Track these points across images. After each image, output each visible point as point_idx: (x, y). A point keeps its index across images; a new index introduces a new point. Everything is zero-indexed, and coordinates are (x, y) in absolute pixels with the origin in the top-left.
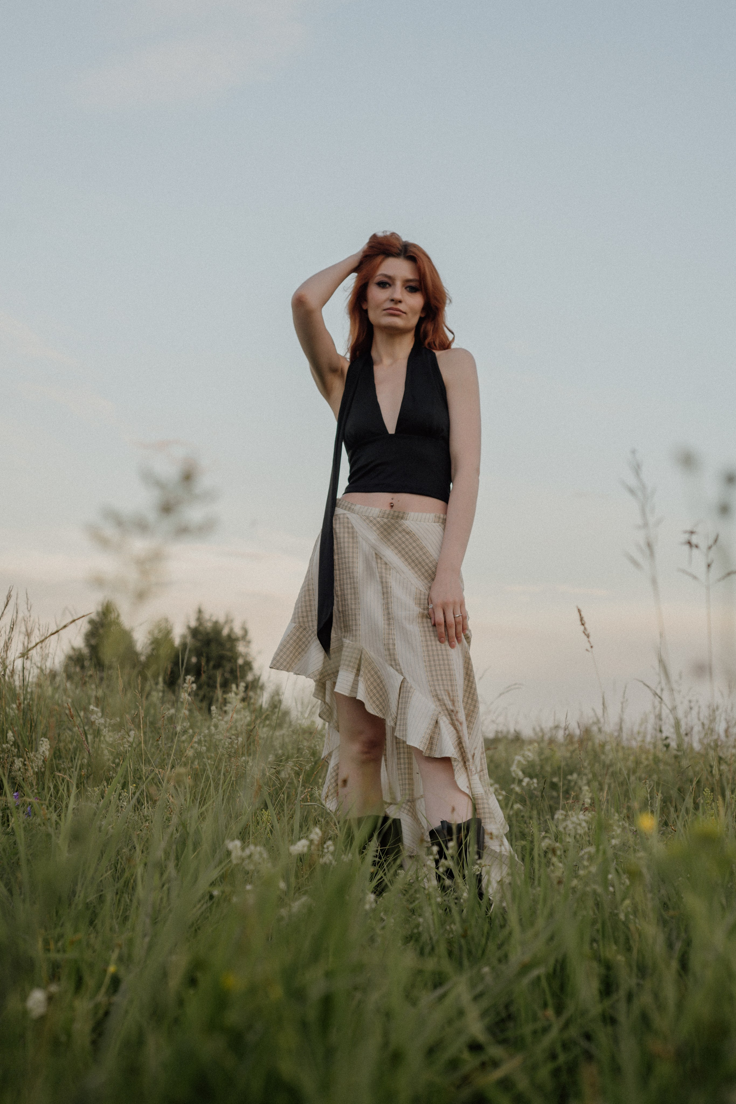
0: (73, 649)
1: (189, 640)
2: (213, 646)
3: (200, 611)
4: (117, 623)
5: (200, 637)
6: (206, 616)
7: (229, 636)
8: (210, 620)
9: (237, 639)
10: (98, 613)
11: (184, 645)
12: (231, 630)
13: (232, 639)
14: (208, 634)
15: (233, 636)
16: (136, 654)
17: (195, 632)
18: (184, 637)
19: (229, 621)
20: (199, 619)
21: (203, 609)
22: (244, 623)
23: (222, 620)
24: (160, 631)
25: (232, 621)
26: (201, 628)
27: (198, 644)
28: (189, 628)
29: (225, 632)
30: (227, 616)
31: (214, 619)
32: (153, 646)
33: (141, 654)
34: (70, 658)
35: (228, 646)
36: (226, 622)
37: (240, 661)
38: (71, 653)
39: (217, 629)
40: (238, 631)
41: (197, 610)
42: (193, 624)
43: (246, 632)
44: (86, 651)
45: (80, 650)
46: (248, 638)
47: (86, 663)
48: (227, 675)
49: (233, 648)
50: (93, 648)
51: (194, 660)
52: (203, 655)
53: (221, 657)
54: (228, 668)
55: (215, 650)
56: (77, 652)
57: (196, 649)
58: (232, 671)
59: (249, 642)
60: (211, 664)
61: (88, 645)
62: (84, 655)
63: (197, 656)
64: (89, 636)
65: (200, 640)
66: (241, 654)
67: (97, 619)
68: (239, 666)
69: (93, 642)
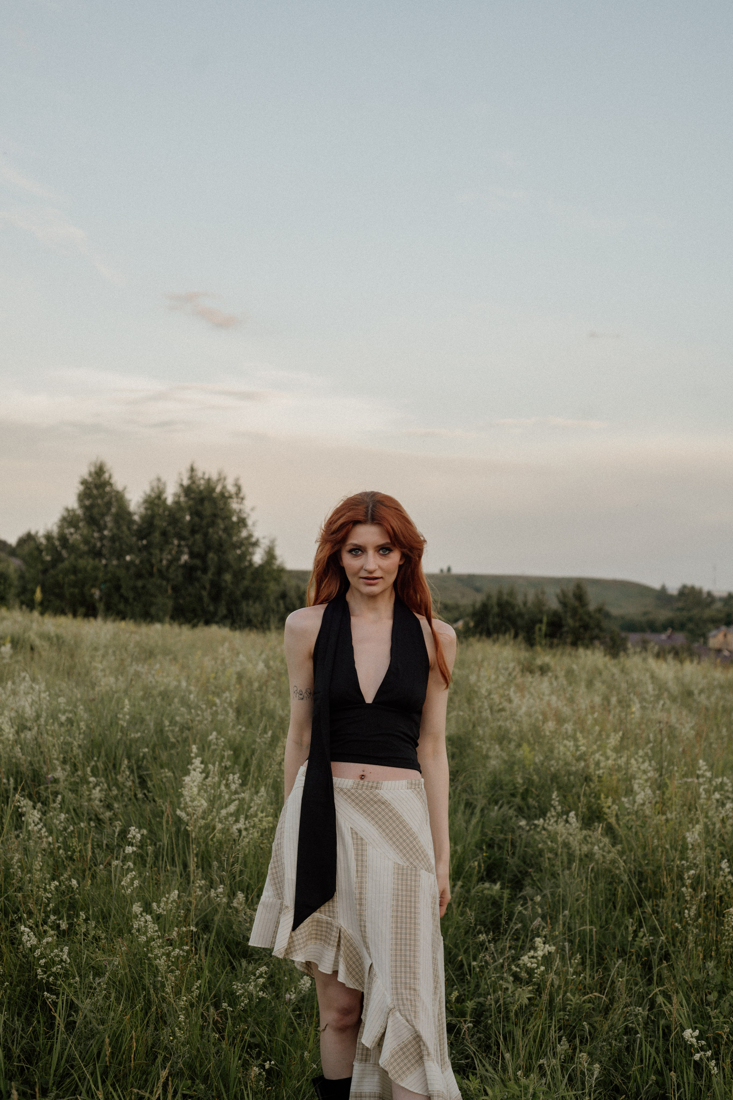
0: (67, 510)
1: (182, 499)
2: (206, 504)
3: (192, 470)
4: (108, 483)
5: (193, 495)
6: (199, 474)
7: (222, 494)
8: (202, 478)
9: (230, 497)
10: (90, 474)
11: (177, 503)
12: (224, 487)
13: (225, 497)
14: (201, 492)
15: (227, 494)
16: (130, 514)
17: (188, 491)
18: (176, 495)
19: (222, 479)
20: (191, 478)
21: (196, 466)
22: (237, 480)
23: (215, 477)
24: (152, 490)
25: (225, 479)
26: (194, 486)
27: (191, 502)
28: (182, 485)
29: (218, 489)
30: (220, 474)
31: (206, 477)
32: (146, 505)
33: (135, 514)
34: (64, 519)
35: (221, 504)
36: (219, 480)
37: (235, 519)
38: (65, 514)
39: (210, 488)
40: (231, 489)
41: (188, 467)
42: (186, 482)
43: (239, 489)
44: (80, 512)
45: (73, 510)
46: (241, 495)
47: (81, 524)
48: (221, 533)
49: (226, 504)
50: (87, 509)
51: (188, 518)
52: (196, 513)
53: (215, 515)
54: (222, 526)
55: (207, 509)
56: (71, 513)
57: (190, 508)
58: (226, 530)
59: (242, 499)
60: (204, 523)
61: (82, 506)
62: (79, 516)
63: (191, 515)
64: (82, 497)
65: (193, 499)
66: (235, 511)
67: (90, 479)
68: (233, 523)
69: (87, 503)
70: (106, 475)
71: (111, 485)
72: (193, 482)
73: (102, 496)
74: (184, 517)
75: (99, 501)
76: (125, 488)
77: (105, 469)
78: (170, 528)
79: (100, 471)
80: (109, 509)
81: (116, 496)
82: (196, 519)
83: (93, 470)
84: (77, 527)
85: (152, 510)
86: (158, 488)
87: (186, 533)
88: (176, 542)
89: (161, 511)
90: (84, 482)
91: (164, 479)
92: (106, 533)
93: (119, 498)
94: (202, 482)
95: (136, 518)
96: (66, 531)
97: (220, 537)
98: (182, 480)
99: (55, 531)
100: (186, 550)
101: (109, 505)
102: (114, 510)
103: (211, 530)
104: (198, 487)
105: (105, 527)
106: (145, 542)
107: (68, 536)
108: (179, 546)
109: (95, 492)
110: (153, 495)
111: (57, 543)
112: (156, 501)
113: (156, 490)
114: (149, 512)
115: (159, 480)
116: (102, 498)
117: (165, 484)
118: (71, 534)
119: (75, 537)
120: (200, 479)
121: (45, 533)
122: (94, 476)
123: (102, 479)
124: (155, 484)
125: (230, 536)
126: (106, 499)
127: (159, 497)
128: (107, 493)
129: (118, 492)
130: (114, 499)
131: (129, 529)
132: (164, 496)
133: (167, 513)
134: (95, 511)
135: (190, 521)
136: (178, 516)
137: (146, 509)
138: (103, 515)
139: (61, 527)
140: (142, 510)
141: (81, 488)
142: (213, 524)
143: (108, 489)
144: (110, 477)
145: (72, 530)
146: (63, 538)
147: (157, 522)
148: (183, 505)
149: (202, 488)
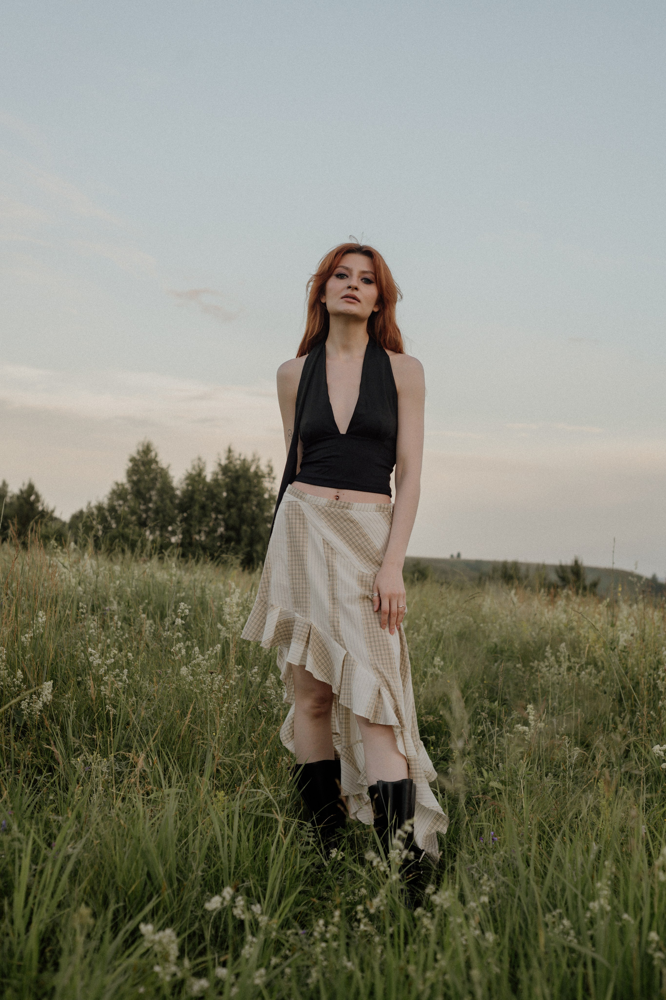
0: (117, 484)
1: (220, 477)
2: (242, 482)
3: (230, 451)
4: (154, 461)
5: (230, 474)
6: (236, 455)
7: (256, 473)
8: (239, 458)
9: (263, 476)
10: (138, 453)
11: (216, 480)
12: (258, 467)
13: (258, 476)
14: (237, 471)
15: (260, 474)
16: (172, 489)
17: (225, 470)
18: (214, 473)
19: (256, 460)
20: (228, 458)
21: (232, 448)
22: (270, 461)
23: (249, 458)
24: (194, 468)
25: (259, 460)
26: (231, 466)
27: (228, 480)
28: (220, 465)
29: (253, 469)
30: (254, 456)
31: (242, 458)
32: (188, 481)
33: (178, 489)
34: (114, 492)
35: (255, 483)
36: (253, 461)
37: (266, 496)
38: (115, 487)
39: (245, 467)
40: (264, 469)
41: (227, 449)
42: (224, 462)
43: (271, 469)
44: (128, 486)
45: (122, 485)
46: (273, 475)
47: (129, 497)
48: (254, 508)
49: (260, 483)
50: (135, 484)
51: (225, 494)
52: (232, 490)
53: (249, 492)
54: (255, 503)
55: (243, 486)
56: (120, 487)
57: (226, 485)
58: (259, 505)
59: (274, 478)
60: (240, 498)
61: (130, 481)
62: (127, 489)
63: (227, 491)
64: (131, 473)
65: (229, 477)
66: (267, 489)
67: (138, 457)
68: (265, 500)
69: (135, 478)
70: (153, 454)
71: (157, 462)
72: (230, 462)
73: (149, 471)
74: (221, 493)
75: (146, 477)
76: (169, 466)
77: (152, 448)
78: (208, 502)
79: (147, 450)
80: (155, 484)
81: (160, 473)
82: (232, 495)
83: (141, 449)
84: (125, 500)
85: (193, 486)
86: (199, 466)
87: (223, 508)
88: (214, 516)
89: (201, 486)
90: (133, 460)
91: (204, 458)
92: (151, 505)
93: (164, 474)
94: (238, 462)
95: (178, 493)
96: (116, 503)
97: (253, 512)
98: (220, 460)
99: (106, 503)
100: (222, 523)
101: (155, 479)
102: (158, 485)
103: (245, 505)
104: (235, 466)
105: (150, 500)
106: (185, 515)
107: (117, 508)
108: (216, 519)
109: (142, 468)
110: (194, 473)
111: (107, 514)
112: (197, 478)
113: (197, 469)
114: (190, 488)
115: (199, 459)
116: (149, 474)
117: (204, 463)
118: (120, 506)
119: (122, 508)
120: (236, 460)
121: (96, 504)
122: (142, 454)
123: (149, 457)
124: (196, 463)
125: (262, 511)
126: (152, 476)
127: (199, 475)
128: (153, 470)
129: (162, 469)
130: (159, 476)
131: (172, 502)
132: (204, 474)
133: (206, 489)
134: (142, 486)
135: (227, 497)
136: (215, 491)
137: (188, 485)
138: (149, 489)
139: (111, 499)
140: (184, 486)
141: (130, 464)
142: (247, 500)
143: (154, 466)
144: (156, 456)
145: (121, 502)
146: (112, 509)
147: (196, 497)
148: (221, 482)
149: (238, 467)
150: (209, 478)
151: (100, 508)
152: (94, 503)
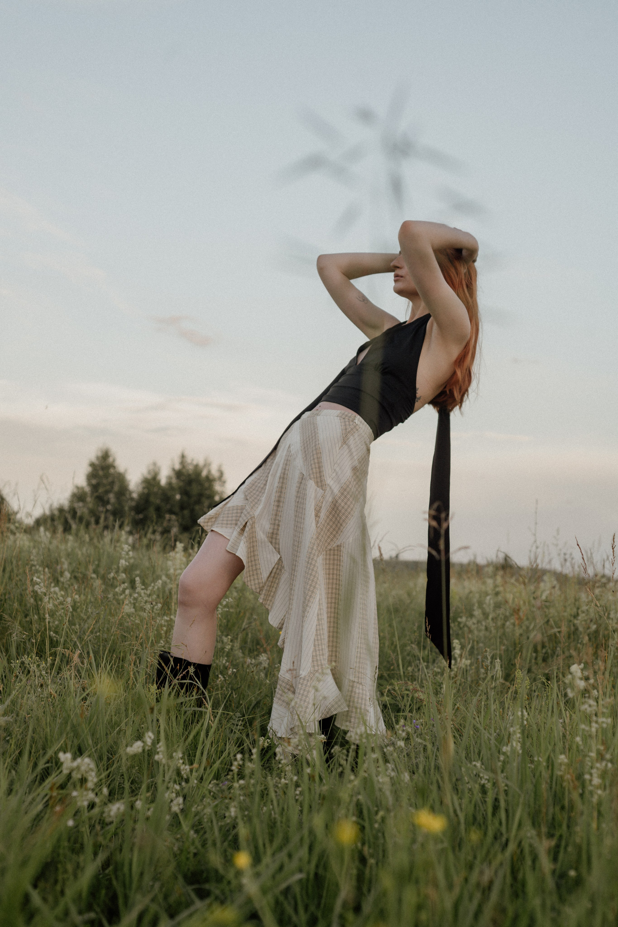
0: (77, 488)
1: (174, 481)
2: (194, 485)
3: (183, 456)
4: (112, 466)
5: (183, 478)
6: (189, 460)
7: (207, 477)
8: (191, 464)
9: (214, 480)
10: (98, 458)
11: (170, 484)
12: (209, 472)
13: (209, 480)
14: (189, 475)
15: (211, 477)
16: (129, 492)
17: (179, 474)
18: (169, 478)
19: (207, 464)
20: (182, 463)
21: (186, 453)
22: (220, 466)
23: (201, 463)
24: (149, 472)
25: (210, 464)
26: (184, 471)
27: (181, 484)
28: (174, 470)
29: (204, 473)
30: (206, 460)
31: (195, 463)
32: (144, 485)
33: (134, 492)
34: (74, 495)
35: (206, 485)
36: (205, 465)
37: (217, 498)
38: (75, 491)
39: (197, 471)
40: (215, 473)
42: (177, 467)
43: (221, 474)
44: (87, 489)
45: (82, 488)
46: (224, 478)
47: (89, 499)
49: (211, 487)
50: (95, 488)
51: (178, 497)
52: (185, 493)
53: (201, 495)
54: (206, 504)
55: (195, 489)
56: (80, 490)
57: (180, 488)
59: (224, 482)
60: (192, 500)
61: (90, 484)
62: (86, 492)
63: (181, 494)
64: (91, 476)
65: (183, 481)
66: (217, 491)
67: (96, 462)
69: (94, 482)
70: (111, 460)
71: (114, 467)
72: (184, 467)
73: (107, 475)
74: (174, 496)
75: (105, 481)
76: (126, 470)
77: (110, 454)
78: (163, 504)
79: (105, 455)
80: (112, 488)
81: (118, 477)
82: (185, 498)
83: (100, 454)
84: (85, 502)
85: (148, 489)
86: (154, 471)
87: (177, 509)
88: (168, 517)
89: (155, 490)
90: (92, 465)
91: (159, 463)
92: (109, 507)
93: (121, 478)
94: (191, 467)
95: (135, 496)
96: (76, 505)
98: (173, 465)
99: (66, 504)
100: (176, 523)
101: (112, 483)
102: (116, 488)
103: (197, 507)
104: (188, 471)
105: (108, 502)
106: (141, 516)
107: (77, 509)
108: (170, 520)
109: (101, 473)
110: (149, 477)
111: (68, 515)
112: (152, 482)
113: (153, 474)
114: (146, 491)
115: (155, 464)
116: (107, 478)
117: (159, 470)
118: (80, 507)
119: (82, 510)
120: (189, 464)
121: (58, 507)
122: (101, 459)
123: (107, 462)
124: (151, 467)
126: (110, 479)
127: (154, 478)
128: (111, 474)
129: (120, 474)
130: (116, 480)
131: (128, 504)
132: (158, 478)
133: (160, 491)
134: (101, 489)
135: (181, 499)
136: (170, 495)
137: (144, 488)
138: (107, 492)
139: (71, 502)
140: (140, 489)
141: (89, 469)
142: (199, 502)
143: (112, 471)
144: (114, 460)
145: (81, 504)
146: (73, 511)
147: (152, 499)
148: (174, 486)
149: (191, 472)
150: (163, 482)
151: (61, 510)
152: (56, 505)
